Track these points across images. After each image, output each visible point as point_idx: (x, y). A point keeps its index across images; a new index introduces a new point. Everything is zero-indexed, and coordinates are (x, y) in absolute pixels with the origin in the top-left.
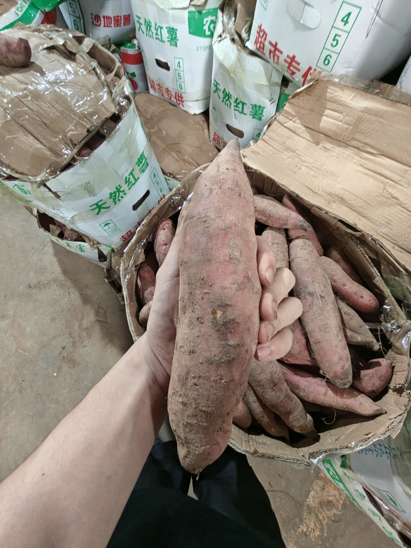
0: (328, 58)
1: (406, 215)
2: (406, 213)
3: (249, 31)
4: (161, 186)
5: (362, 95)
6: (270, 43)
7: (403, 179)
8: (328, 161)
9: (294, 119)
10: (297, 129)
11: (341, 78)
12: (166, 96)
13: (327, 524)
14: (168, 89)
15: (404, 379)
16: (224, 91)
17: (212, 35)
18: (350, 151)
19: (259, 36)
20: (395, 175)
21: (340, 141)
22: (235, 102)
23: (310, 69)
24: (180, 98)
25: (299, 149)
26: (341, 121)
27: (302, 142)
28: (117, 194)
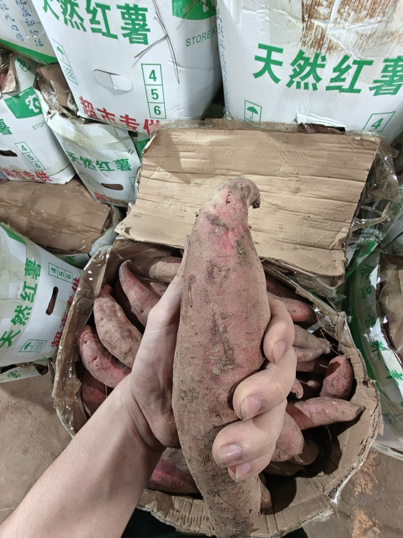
0: (157, 108)
1: (289, 215)
2: (290, 213)
3: (74, 102)
4: (67, 273)
5: (202, 132)
6: (99, 110)
7: (272, 187)
8: (205, 195)
9: (157, 169)
10: (164, 176)
11: (177, 124)
12: (28, 178)
13: (373, 471)
14: (25, 172)
15: (363, 372)
16: (81, 159)
17: (41, 112)
18: (218, 179)
19: (85, 106)
20: (265, 187)
21: (206, 174)
22: (97, 164)
23: (147, 121)
24: (42, 175)
25: (175, 194)
26: (198, 158)
27: (174, 186)
28: (21, 315)
